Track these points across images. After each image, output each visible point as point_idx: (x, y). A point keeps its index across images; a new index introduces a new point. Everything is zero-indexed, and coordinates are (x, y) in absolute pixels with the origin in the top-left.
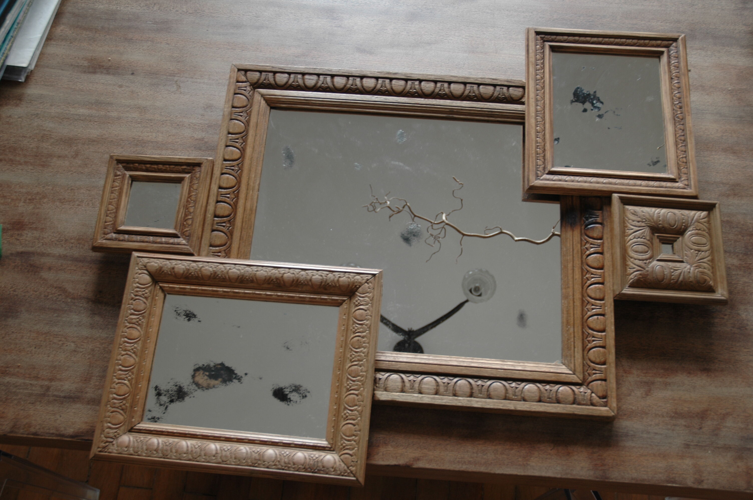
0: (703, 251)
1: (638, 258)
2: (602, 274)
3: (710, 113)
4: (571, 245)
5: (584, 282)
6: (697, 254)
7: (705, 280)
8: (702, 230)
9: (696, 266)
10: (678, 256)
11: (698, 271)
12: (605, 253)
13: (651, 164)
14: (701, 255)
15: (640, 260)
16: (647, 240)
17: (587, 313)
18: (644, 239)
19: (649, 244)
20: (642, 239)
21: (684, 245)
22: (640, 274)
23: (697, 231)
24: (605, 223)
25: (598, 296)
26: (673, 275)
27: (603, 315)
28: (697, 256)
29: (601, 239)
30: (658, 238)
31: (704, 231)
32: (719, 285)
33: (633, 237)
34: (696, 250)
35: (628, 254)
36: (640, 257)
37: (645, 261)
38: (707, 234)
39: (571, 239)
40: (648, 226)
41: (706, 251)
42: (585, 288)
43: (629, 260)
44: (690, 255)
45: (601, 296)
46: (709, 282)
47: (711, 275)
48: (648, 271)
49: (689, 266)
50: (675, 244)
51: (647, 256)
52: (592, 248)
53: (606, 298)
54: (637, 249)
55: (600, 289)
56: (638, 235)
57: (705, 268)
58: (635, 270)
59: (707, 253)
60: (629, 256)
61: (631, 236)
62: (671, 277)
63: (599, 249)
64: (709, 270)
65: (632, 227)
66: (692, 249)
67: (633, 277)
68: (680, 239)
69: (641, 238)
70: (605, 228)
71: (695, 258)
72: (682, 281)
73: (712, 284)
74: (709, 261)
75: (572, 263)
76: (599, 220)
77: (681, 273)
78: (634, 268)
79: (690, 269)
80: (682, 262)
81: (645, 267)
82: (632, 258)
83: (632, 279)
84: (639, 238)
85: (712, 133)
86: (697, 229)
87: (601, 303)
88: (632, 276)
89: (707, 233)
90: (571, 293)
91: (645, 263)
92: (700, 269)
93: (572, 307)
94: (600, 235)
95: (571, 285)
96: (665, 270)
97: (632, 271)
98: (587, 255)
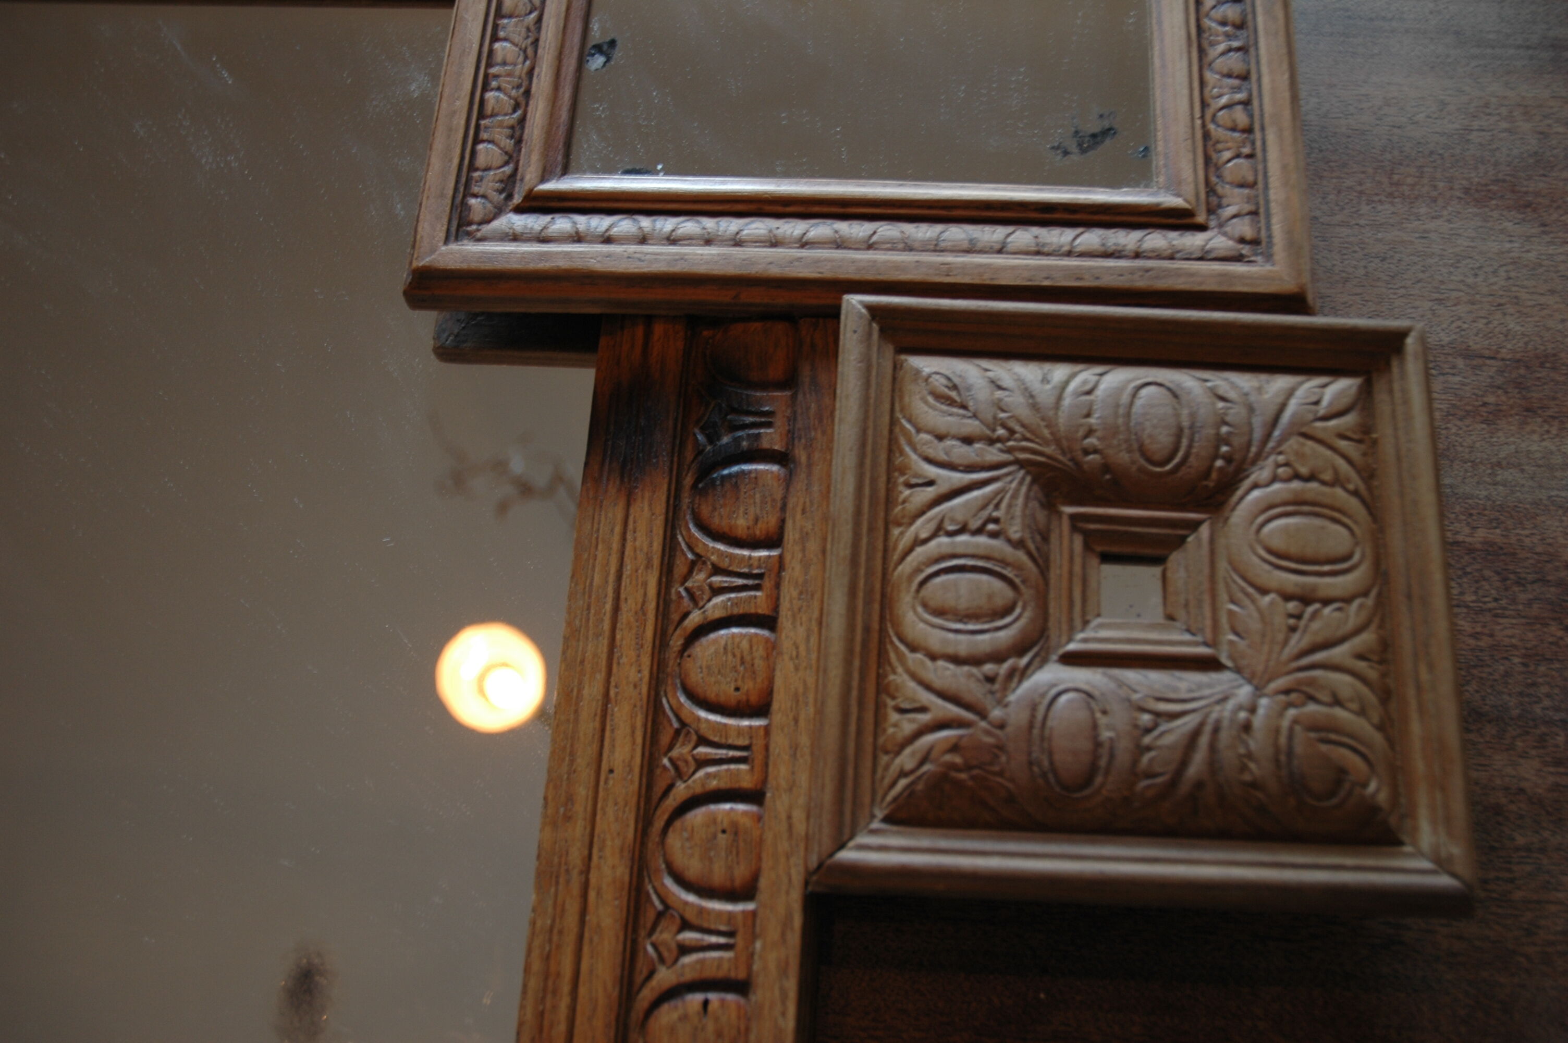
0: (1326, 602)
1: (950, 650)
2: (759, 744)
3: (1407, 31)
4: (612, 578)
5: (658, 790)
6: (1299, 617)
7: (1341, 772)
8: (1327, 476)
9: (1287, 692)
10: (1188, 630)
11: (1295, 721)
12: (785, 621)
13: (1073, 147)
14: (1316, 625)
15: (956, 660)
16: (1009, 541)
17: (651, 974)
18: (994, 535)
19: (1018, 567)
20: (982, 540)
21: (1223, 566)
22: (955, 748)
23: (1296, 485)
24: (801, 455)
25: (718, 876)
26: (1149, 748)
27: (741, 987)
28: (1293, 629)
29: (774, 541)
30: (1074, 529)
31: (1337, 481)
32: (1422, 798)
33: (932, 526)
34: (1287, 597)
35: (896, 625)
36: (963, 644)
37: (989, 668)
38: (1354, 504)
39: (615, 546)
40: (1021, 464)
41: (1348, 600)
42: (659, 824)
43: (901, 658)
44: (1255, 625)
45: (741, 873)
46: (1365, 785)
47: (1378, 738)
48: (1002, 726)
49: (1245, 692)
50: (1175, 558)
51: (1002, 634)
52: (717, 591)
53: (763, 883)
54: (949, 600)
55: (734, 829)
56: (960, 517)
57: (1337, 702)
58: (924, 718)
59: (1354, 613)
60: (902, 640)
61: (919, 522)
62: (1135, 762)
63: (758, 601)
64: (1362, 712)
65: (932, 471)
66: (1264, 591)
67: (909, 765)
68: (1204, 531)
69: (979, 531)
70: (799, 483)
71: (1286, 642)
72: (1199, 785)
73: (1383, 798)
74: (1361, 657)
75: (600, 677)
76: (771, 438)
77: (1195, 735)
78: (923, 709)
79: (1253, 710)
80: (1209, 664)
81: (988, 702)
82: (913, 649)
83: (903, 774)
84: (962, 530)
85: (1420, 117)
86: (1297, 476)
87: (731, 916)
88: (906, 759)
89: (1355, 493)
90: (576, 856)
91: (990, 679)
92: (1312, 708)
93: (570, 939)
94: (770, 521)
95: (580, 808)
96: (1102, 720)
97: (907, 725)
98: (689, 631)
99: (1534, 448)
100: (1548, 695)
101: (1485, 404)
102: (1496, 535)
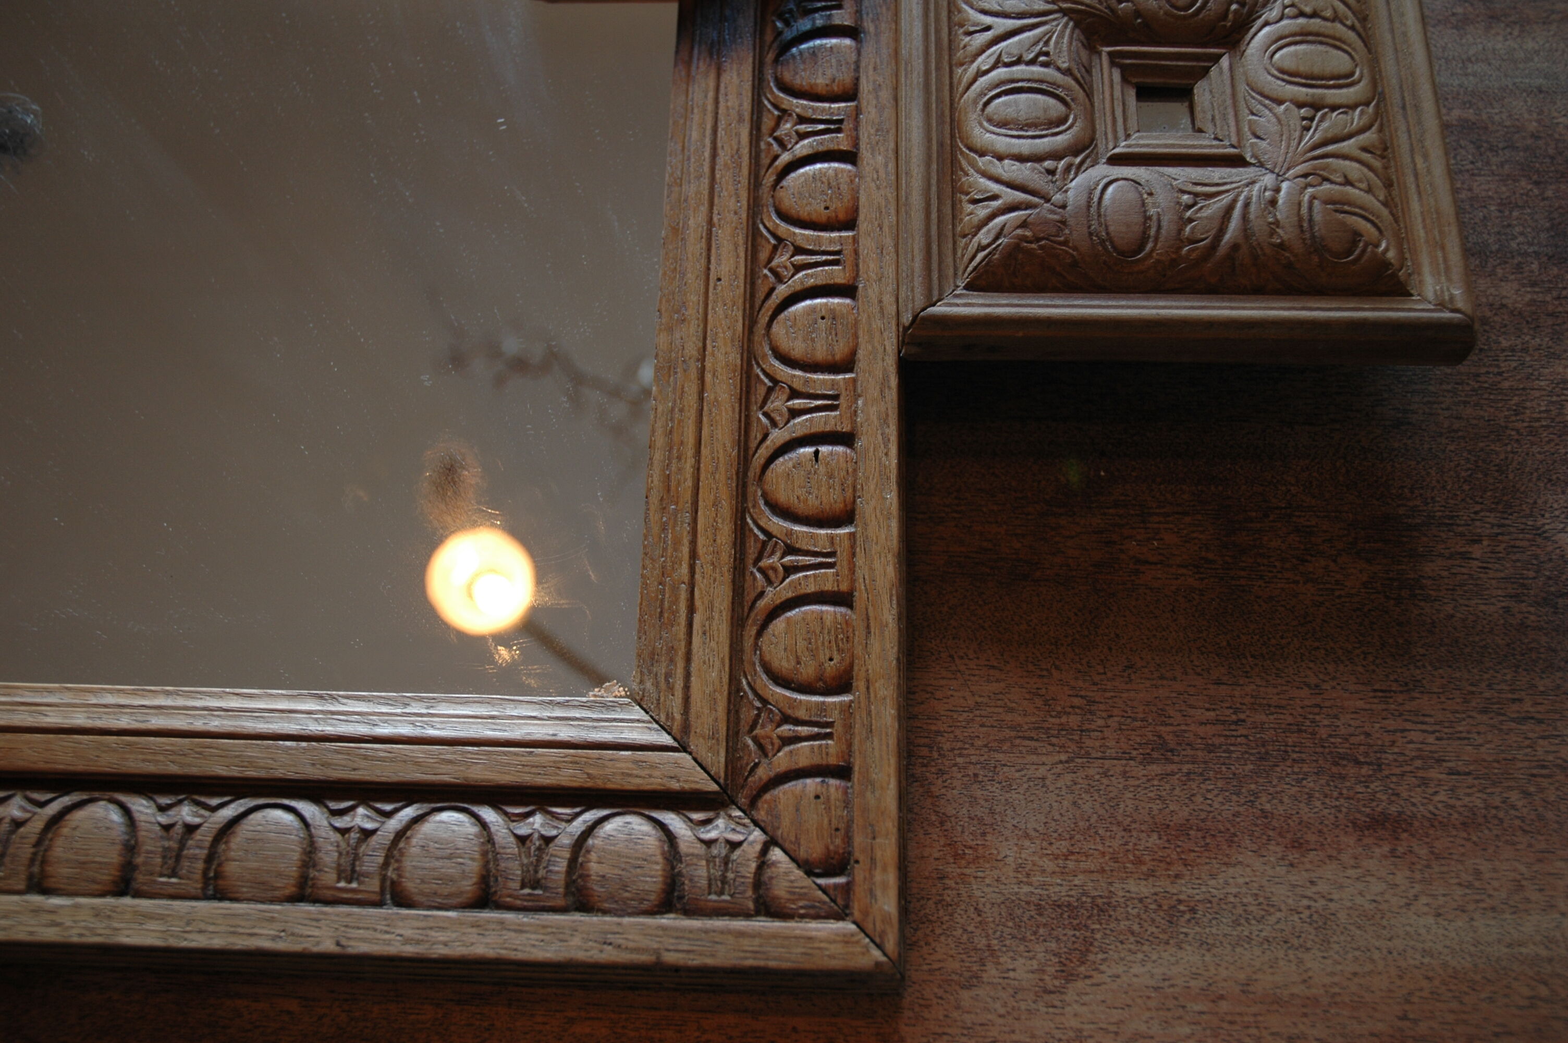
0: (1334, 108)
1: (1015, 151)
2: (848, 249)
4: (708, 132)
5: (760, 295)
6: (1312, 119)
7: (1357, 235)
8: (1328, 13)
9: (1305, 176)
10: (1216, 139)
11: (1313, 197)
12: (865, 153)
14: (1325, 125)
15: (1021, 158)
16: (1058, 69)
17: (765, 436)
18: (1045, 65)
19: (1068, 89)
20: (1036, 69)
21: (1242, 88)
22: (1024, 224)
23: (1301, 20)
24: (869, 25)
25: (821, 353)
26: (1190, 220)
27: (846, 439)
28: (1307, 129)
29: (850, 94)
30: (1113, 64)
31: (1336, 18)
32: (1425, 260)
33: (992, 60)
34: (1300, 105)
35: (965, 138)
36: (1025, 146)
37: (1048, 164)
38: (1351, 35)
39: (710, 108)
40: (1065, 12)
41: (1353, 107)
42: (764, 319)
43: (973, 165)
44: (1274, 128)
45: (840, 351)
46: (1377, 245)
47: (1385, 212)
48: (1064, 207)
49: (1268, 179)
50: (1202, 92)
51: (1059, 138)
52: (802, 136)
53: (861, 354)
54: (1010, 113)
55: (832, 315)
56: (1016, 52)
57: (1348, 182)
58: (995, 204)
59: (1356, 118)
60: (971, 149)
61: (980, 59)
62: (1180, 230)
63: (841, 141)
64: (1369, 191)
65: (988, 20)
66: (1280, 102)
67: (985, 242)
68: (1225, 62)
69: (1032, 62)
70: (869, 48)
71: (1301, 138)
72: (1235, 247)
73: (1391, 255)
74: (1365, 149)
75: (704, 209)
76: (841, 17)
77: (1230, 208)
78: (995, 197)
79: (1277, 190)
80: (1237, 161)
81: (1050, 189)
82: (982, 154)
83: (981, 248)
84: (1018, 61)
86: (1302, 14)
87: (834, 383)
88: (983, 237)
89: (1352, 28)
90: (692, 349)
91: (1051, 172)
92: (1327, 186)
93: (692, 414)
94: (845, 77)
95: (693, 312)
96: (1149, 200)
97: (982, 211)
98: (780, 168)
99: (1499, 46)
100: (1522, 234)
101: (1454, 14)
102: (1470, 114)
